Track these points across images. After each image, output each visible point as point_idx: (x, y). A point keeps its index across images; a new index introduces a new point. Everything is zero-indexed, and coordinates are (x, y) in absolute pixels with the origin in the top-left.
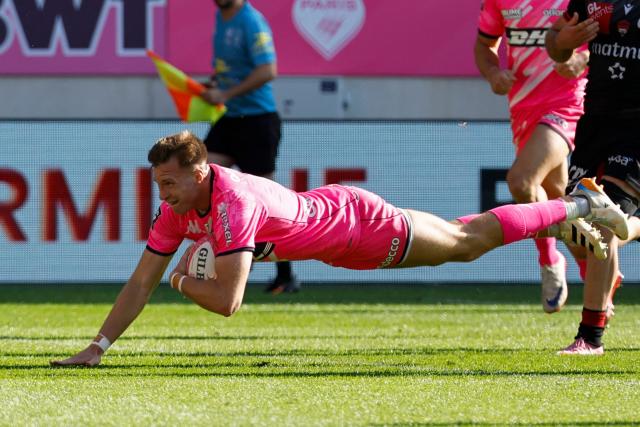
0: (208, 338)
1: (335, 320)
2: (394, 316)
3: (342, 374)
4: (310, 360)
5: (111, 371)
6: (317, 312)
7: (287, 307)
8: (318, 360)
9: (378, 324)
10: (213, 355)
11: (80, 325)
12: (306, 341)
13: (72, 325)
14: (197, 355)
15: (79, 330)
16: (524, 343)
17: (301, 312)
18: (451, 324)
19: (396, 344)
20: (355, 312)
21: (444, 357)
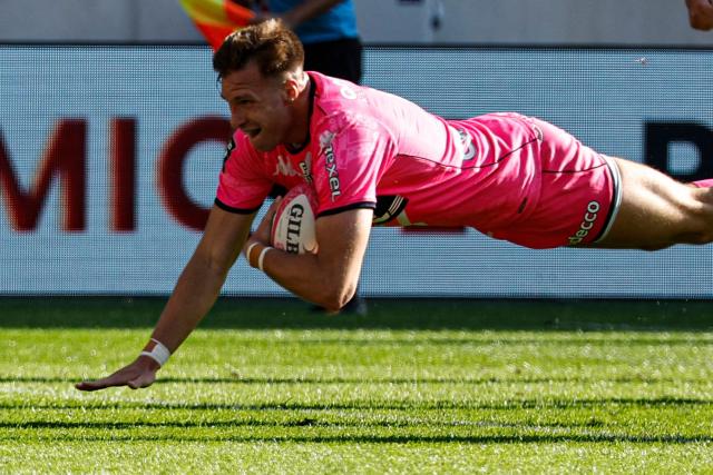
0: (220, 381)
1: (417, 354)
2: (508, 348)
3: (428, 440)
4: (379, 416)
5: (70, 432)
6: (390, 342)
7: (345, 334)
8: (392, 416)
9: (484, 362)
10: (229, 407)
11: (23, 360)
12: (373, 387)
13: (11, 360)
14: (204, 407)
15: (20, 368)
16: (710, 391)
17: (365, 342)
18: (597, 361)
19: (511, 392)
20: (450, 342)
21: (585, 413)
